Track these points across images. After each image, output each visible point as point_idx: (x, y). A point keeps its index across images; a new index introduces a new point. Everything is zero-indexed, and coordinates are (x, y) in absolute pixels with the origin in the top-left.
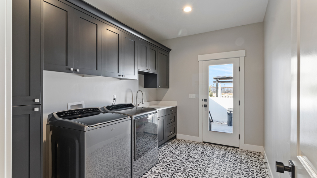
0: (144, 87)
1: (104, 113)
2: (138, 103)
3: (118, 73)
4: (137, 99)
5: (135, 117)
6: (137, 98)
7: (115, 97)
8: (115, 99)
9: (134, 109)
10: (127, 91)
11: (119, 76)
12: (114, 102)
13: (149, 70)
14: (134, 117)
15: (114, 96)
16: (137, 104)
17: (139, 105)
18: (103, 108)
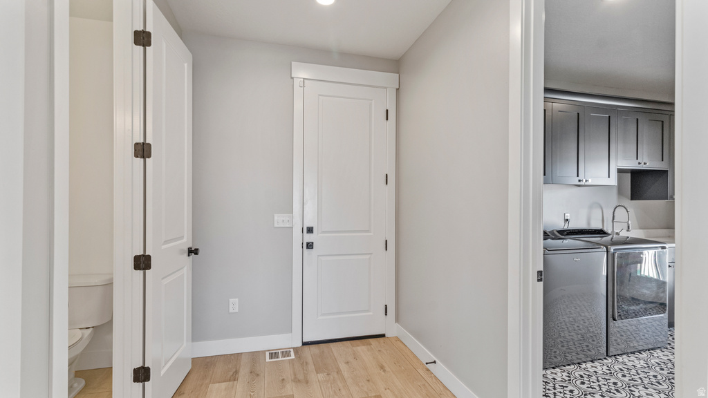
0: (632, 199)
1: (553, 239)
2: (616, 231)
3: (578, 176)
4: (613, 222)
5: (614, 249)
6: (613, 219)
7: (568, 216)
8: (567, 220)
9: (609, 238)
10: (591, 207)
11: (580, 181)
12: (567, 224)
13: (645, 164)
14: (612, 249)
15: (566, 215)
16: (613, 231)
17: (617, 234)
18: (552, 232)
